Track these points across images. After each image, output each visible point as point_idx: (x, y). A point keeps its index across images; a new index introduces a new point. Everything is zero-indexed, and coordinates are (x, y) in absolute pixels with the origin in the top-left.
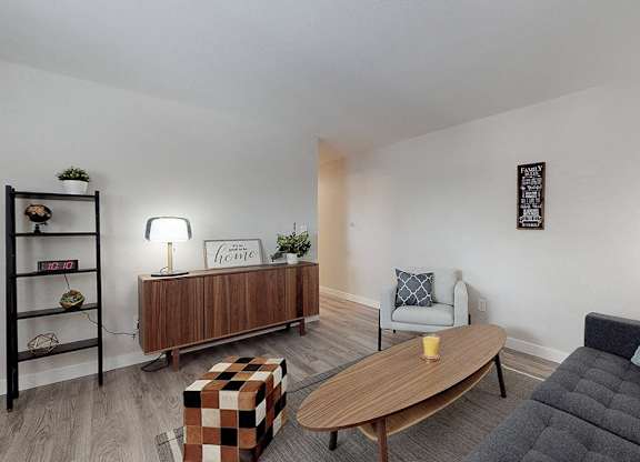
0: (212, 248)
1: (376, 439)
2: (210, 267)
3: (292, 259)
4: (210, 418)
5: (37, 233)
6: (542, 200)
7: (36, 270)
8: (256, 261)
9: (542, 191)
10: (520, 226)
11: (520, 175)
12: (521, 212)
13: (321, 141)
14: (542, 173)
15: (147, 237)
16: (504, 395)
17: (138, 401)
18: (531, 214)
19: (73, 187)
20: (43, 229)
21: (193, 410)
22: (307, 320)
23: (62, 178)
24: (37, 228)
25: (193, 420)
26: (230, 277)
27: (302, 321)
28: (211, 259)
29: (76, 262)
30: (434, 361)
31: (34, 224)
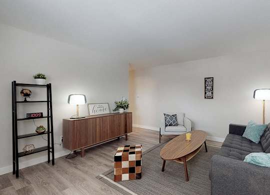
0: (91, 107)
1: (183, 163)
2: (91, 115)
3: (121, 111)
4: (125, 164)
5: (25, 101)
6: (213, 89)
7: (26, 117)
8: (107, 112)
9: (212, 87)
10: (205, 97)
11: (205, 81)
12: (206, 93)
13: (130, 64)
14: (213, 81)
15: (69, 102)
16: (207, 151)
17: (76, 168)
18: (209, 94)
19: (40, 82)
20: (28, 99)
21: (119, 162)
22: (128, 134)
23: (36, 78)
24: (25, 99)
25: (118, 166)
26: (102, 118)
27: (126, 135)
28: (91, 112)
29: (42, 113)
30: (190, 141)
31: (24, 97)
